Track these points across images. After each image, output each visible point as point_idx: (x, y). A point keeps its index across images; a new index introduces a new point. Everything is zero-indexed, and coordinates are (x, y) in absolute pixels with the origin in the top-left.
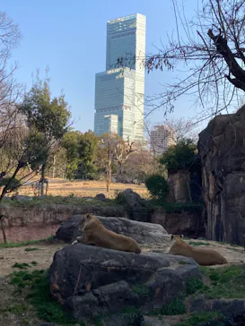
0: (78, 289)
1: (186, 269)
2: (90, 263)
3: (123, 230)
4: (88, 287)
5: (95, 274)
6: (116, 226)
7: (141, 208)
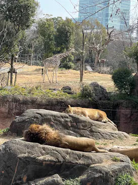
0: (15, 180)
1: (117, 166)
2: (26, 157)
3: (72, 126)
4: (25, 179)
5: (31, 167)
6: (66, 121)
7: (106, 101)
